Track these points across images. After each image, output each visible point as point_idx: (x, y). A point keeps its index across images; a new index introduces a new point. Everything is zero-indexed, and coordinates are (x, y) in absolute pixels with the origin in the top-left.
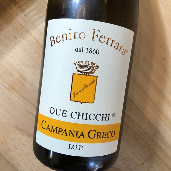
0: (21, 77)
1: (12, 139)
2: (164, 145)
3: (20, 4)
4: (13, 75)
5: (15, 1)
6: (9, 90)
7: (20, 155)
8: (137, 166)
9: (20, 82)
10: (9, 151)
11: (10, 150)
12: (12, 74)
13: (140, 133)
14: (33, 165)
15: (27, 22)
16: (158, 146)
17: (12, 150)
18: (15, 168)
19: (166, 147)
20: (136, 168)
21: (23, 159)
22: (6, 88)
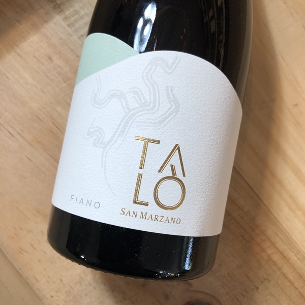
0: (54, 124)
1: (28, 232)
2: (296, 255)
3: (62, 7)
4: (41, 120)
5: (56, 2)
6: (31, 145)
7: (39, 261)
8: (246, 291)
9: (51, 131)
10: (21, 253)
11: (22, 250)
12: (39, 118)
13: (253, 231)
14: (61, 280)
15: (71, 36)
16: (285, 257)
17: (26, 252)
18: (28, 284)
19: (299, 259)
20: (244, 296)
21: (45, 269)
22: (27, 141)
